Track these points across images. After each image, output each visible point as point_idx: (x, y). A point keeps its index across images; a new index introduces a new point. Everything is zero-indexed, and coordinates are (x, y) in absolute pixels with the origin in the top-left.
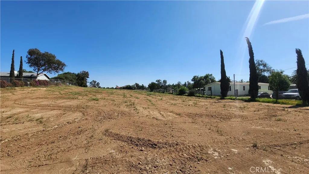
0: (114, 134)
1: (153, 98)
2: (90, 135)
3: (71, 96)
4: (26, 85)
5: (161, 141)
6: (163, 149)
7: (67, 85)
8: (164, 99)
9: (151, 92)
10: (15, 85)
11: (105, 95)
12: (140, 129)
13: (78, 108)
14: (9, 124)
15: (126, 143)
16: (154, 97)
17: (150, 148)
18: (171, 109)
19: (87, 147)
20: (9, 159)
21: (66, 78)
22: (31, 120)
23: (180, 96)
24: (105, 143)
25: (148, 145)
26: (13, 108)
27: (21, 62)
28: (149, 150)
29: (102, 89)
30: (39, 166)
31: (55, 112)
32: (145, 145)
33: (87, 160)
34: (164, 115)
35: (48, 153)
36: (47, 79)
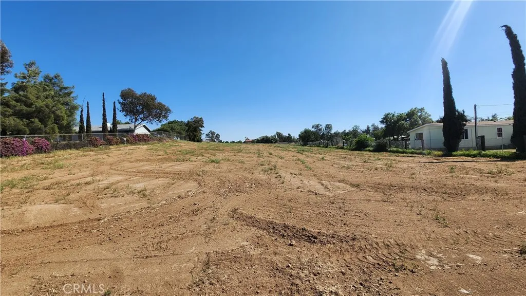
0: (247, 217)
1: (308, 156)
2: (210, 217)
3: (181, 157)
4: (122, 142)
5: (325, 232)
6: (329, 245)
7: (173, 140)
8: (328, 157)
9: (305, 147)
10: (110, 143)
11: (229, 154)
12: (288, 210)
13: (191, 175)
14: (107, 197)
15: (265, 231)
16: (310, 154)
17: (306, 243)
18: (341, 175)
19: (207, 235)
20: (111, 245)
21: (172, 129)
22: (132, 193)
23: (357, 152)
24: (234, 230)
25: (302, 237)
26: (110, 175)
27: (114, 110)
28: (304, 246)
29: (224, 144)
30: (147, 257)
31: (161, 181)
32: (297, 237)
33: (208, 254)
34: (329, 187)
35: (156, 240)
36: (148, 133)
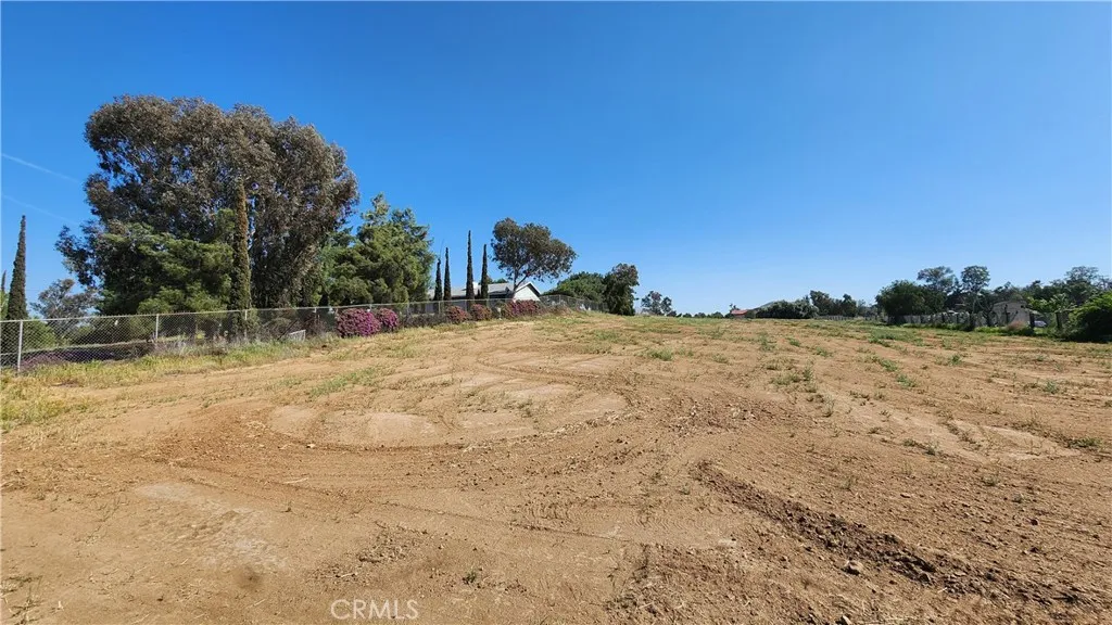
0: (732, 483)
1: (905, 353)
2: (650, 471)
3: (595, 345)
4: (495, 315)
5: (962, 558)
6: (976, 597)
7: (579, 311)
8: (974, 357)
9: (897, 329)
10: (476, 317)
11: (691, 341)
12: (843, 483)
13: (612, 382)
14: (472, 410)
15: (779, 524)
16: (911, 348)
17: (897, 575)
18: (1024, 409)
19: (644, 508)
20: (477, 494)
21: (578, 290)
22: (508, 407)
24: (702, 508)
25: (886, 557)
26: (476, 371)
27: (485, 260)
28: (892, 582)
29: (681, 320)
30: (533, 528)
31: (557, 390)
32: (868, 554)
33: (645, 547)
34: (978, 438)
35: (548, 500)
36: (536, 298)
